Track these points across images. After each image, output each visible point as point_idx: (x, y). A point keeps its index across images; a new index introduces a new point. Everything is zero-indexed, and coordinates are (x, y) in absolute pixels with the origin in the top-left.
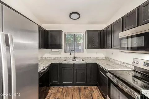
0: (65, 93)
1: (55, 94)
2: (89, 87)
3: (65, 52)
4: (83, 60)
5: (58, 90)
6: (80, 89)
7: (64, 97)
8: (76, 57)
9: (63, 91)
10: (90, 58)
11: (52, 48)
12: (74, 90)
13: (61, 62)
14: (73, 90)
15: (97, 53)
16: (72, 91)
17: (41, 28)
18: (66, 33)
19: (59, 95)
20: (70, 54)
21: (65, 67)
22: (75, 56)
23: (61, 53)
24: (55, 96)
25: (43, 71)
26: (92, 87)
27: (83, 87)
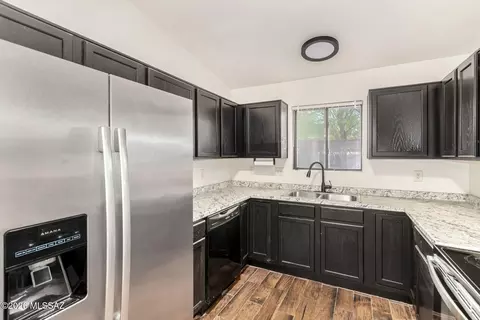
0: (285, 295)
1: (256, 288)
2: (375, 299)
3: (295, 168)
4: (354, 199)
5: (266, 280)
6: (335, 296)
7: (277, 303)
8: (330, 187)
9: (281, 287)
10: (387, 195)
11: (255, 155)
12: (316, 294)
13: (275, 198)
14: (313, 294)
15: (419, 174)
16: (308, 294)
17: (223, 101)
18: (298, 108)
19: (266, 294)
20: (309, 175)
21: (289, 215)
22: (327, 183)
23: (280, 170)
24: (256, 294)
25: (221, 216)
26: (390, 302)
27: (348, 293)
